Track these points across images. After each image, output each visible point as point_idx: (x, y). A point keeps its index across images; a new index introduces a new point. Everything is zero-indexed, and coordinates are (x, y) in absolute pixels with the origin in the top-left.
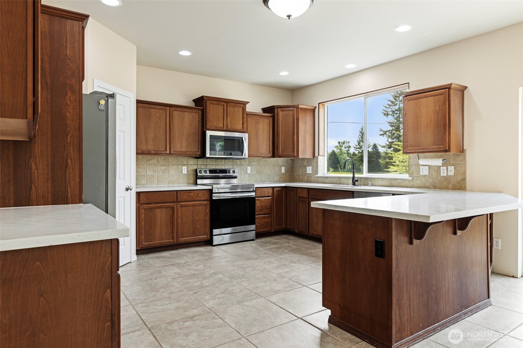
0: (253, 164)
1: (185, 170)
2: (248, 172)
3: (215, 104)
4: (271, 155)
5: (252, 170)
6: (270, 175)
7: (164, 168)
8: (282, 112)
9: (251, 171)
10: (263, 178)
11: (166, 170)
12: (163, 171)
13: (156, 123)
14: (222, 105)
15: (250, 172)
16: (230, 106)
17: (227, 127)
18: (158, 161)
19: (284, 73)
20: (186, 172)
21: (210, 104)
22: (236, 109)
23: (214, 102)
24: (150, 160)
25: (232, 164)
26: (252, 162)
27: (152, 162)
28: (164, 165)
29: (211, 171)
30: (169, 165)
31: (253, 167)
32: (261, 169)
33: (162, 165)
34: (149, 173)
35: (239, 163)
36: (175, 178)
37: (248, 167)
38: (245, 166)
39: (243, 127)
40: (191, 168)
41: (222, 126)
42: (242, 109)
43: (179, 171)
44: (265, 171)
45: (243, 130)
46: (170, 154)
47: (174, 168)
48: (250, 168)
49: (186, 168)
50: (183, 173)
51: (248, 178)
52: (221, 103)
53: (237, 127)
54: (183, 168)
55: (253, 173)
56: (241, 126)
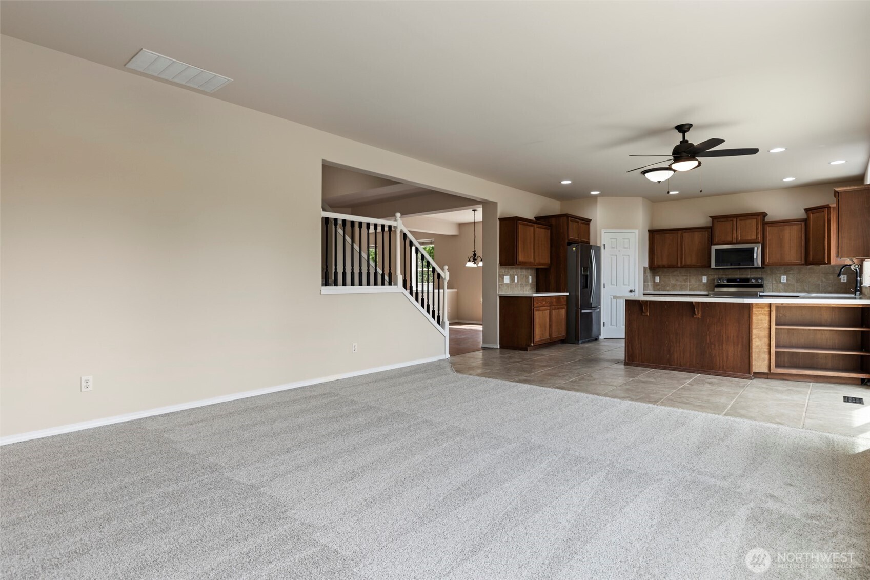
0: (791, 272)
1: (705, 279)
2: (782, 281)
3: (723, 221)
4: (803, 262)
5: (789, 279)
7: (685, 278)
8: (814, 215)
9: (787, 280)
10: (806, 288)
11: (687, 279)
13: (670, 244)
14: (731, 220)
15: (785, 281)
16: (740, 220)
17: (737, 239)
18: (680, 273)
19: (789, 179)
20: (706, 281)
21: (718, 221)
22: (748, 221)
23: (721, 220)
24: (674, 271)
25: (760, 273)
26: (789, 271)
27: (675, 273)
28: (685, 276)
29: (729, 280)
30: (690, 276)
31: (791, 276)
32: (804, 278)
33: (683, 276)
34: (673, 282)
35: (769, 272)
36: (696, 286)
37: (782, 276)
38: (778, 275)
39: (757, 238)
40: (712, 277)
41: (731, 239)
42: (756, 220)
43: (699, 280)
44: (810, 280)
45: (756, 241)
46: (682, 267)
47: (695, 278)
48: (785, 277)
49: (706, 277)
50: (703, 281)
51: (783, 288)
52: (729, 219)
53: (749, 238)
54: (703, 277)
55: (789, 282)
56: (754, 237)
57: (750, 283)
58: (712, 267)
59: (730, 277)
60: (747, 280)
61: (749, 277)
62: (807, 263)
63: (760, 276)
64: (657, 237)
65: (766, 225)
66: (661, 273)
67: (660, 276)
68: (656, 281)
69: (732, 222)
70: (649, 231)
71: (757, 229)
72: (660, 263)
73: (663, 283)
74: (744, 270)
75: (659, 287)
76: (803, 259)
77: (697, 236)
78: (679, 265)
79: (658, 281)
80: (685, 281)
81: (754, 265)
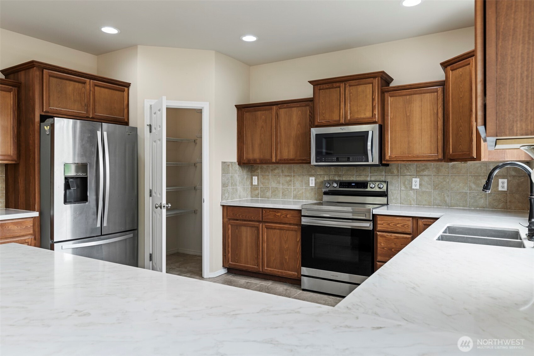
0: (426, 173)
1: (312, 182)
2: (413, 187)
3: (327, 89)
4: (440, 157)
5: (423, 183)
6: (466, 193)
7: (288, 178)
8: (454, 72)
9: (420, 185)
10: (447, 199)
11: (291, 181)
12: (287, 182)
13: (262, 127)
14: (337, 87)
15: (418, 187)
16: (350, 86)
17: (346, 117)
18: (282, 171)
20: (314, 185)
21: (320, 89)
22: (361, 88)
23: (325, 86)
24: (275, 169)
25: (384, 173)
26: (423, 170)
27: (276, 171)
28: (288, 176)
29: (342, 184)
30: (294, 176)
31: (426, 179)
32: (445, 183)
33: (286, 176)
34: (274, 185)
35: (395, 172)
36: (300, 192)
37: (414, 179)
38: (408, 177)
39: (373, 115)
40: (321, 179)
41: (338, 118)
42: (371, 85)
43: (306, 183)
44: (452, 185)
45: (371, 120)
46: (277, 163)
47: (300, 178)
48: (418, 180)
49: (314, 178)
50: (311, 185)
51: (415, 198)
52: (335, 85)
53: (363, 116)
54: (311, 178)
55: (424, 189)
56: (368, 114)
57: (369, 189)
58: (315, 164)
59: (345, 179)
60: (364, 184)
61: (369, 179)
62: (447, 157)
63: (383, 179)
64: (247, 115)
65: (386, 95)
66: (259, 171)
67: (258, 176)
68: (253, 184)
69: (339, 89)
71: (373, 100)
73: (262, 186)
74: (362, 168)
75: (257, 192)
76: (440, 150)
77: (296, 114)
78: (274, 160)
79: (256, 184)
80: (289, 183)
81: (368, 161)
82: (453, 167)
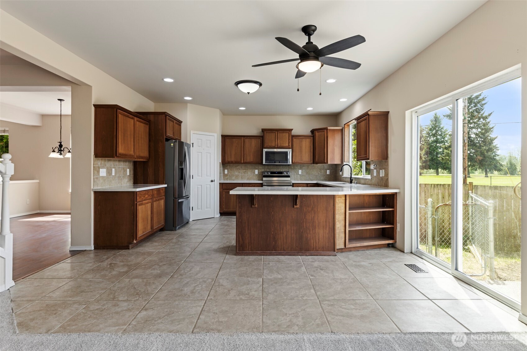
0: (304, 168)
1: (256, 172)
2: (299, 173)
3: (270, 133)
4: (312, 162)
6: (317, 175)
7: (244, 170)
8: (318, 133)
9: (302, 173)
10: (311, 178)
11: (245, 172)
12: (244, 172)
13: (236, 146)
14: (274, 133)
15: (301, 173)
16: (280, 133)
17: (278, 145)
18: (241, 167)
19: (310, 109)
20: (257, 173)
21: (267, 133)
22: (284, 134)
23: (269, 132)
24: (237, 166)
25: (288, 168)
26: (303, 167)
27: (238, 167)
28: (244, 169)
29: (272, 173)
30: (247, 169)
31: (304, 170)
32: (310, 172)
34: (237, 173)
35: (293, 168)
36: (251, 177)
37: (299, 170)
38: (297, 170)
39: (289, 145)
40: (261, 171)
41: (274, 145)
42: (288, 134)
43: (253, 173)
44: (313, 173)
45: (288, 147)
46: (244, 163)
47: (250, 170)
48: (301, 171)
49: (257, 170)
50: (256, 173)
51: (300, 177)
52: (273, 132)
53: (285, 145)
54: (256, 170)
55: (303, 174)
56: (287, 145)
57: (283, 175)
58: (263, 164)
59: (273, 170)
60: (281, 173)
61: (282, 170)
62: (314, 162)
63: (287, 170)
64: (228, 141)
65: (293, 138)
66: (228, 167)
67: (227, 169)
68: (225, 173)
69: (275, 133)
70: (222, 136)
71: (289, 139)
72: (230, 160)
73: (230, 174)
74: (279, 166)
75: (227, 177)
76: (312, 160)
77: (254, 142)
78: (242, 162)
79: (227, 173)
80: (244, 173)
81: (287, 163)
82: (313, 166)
